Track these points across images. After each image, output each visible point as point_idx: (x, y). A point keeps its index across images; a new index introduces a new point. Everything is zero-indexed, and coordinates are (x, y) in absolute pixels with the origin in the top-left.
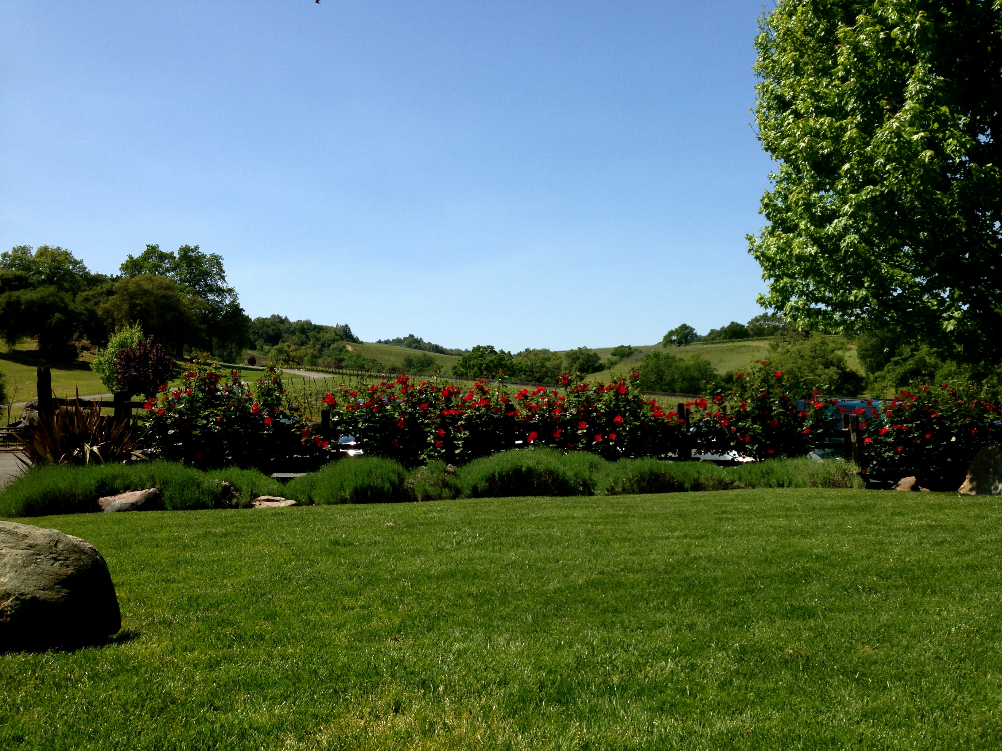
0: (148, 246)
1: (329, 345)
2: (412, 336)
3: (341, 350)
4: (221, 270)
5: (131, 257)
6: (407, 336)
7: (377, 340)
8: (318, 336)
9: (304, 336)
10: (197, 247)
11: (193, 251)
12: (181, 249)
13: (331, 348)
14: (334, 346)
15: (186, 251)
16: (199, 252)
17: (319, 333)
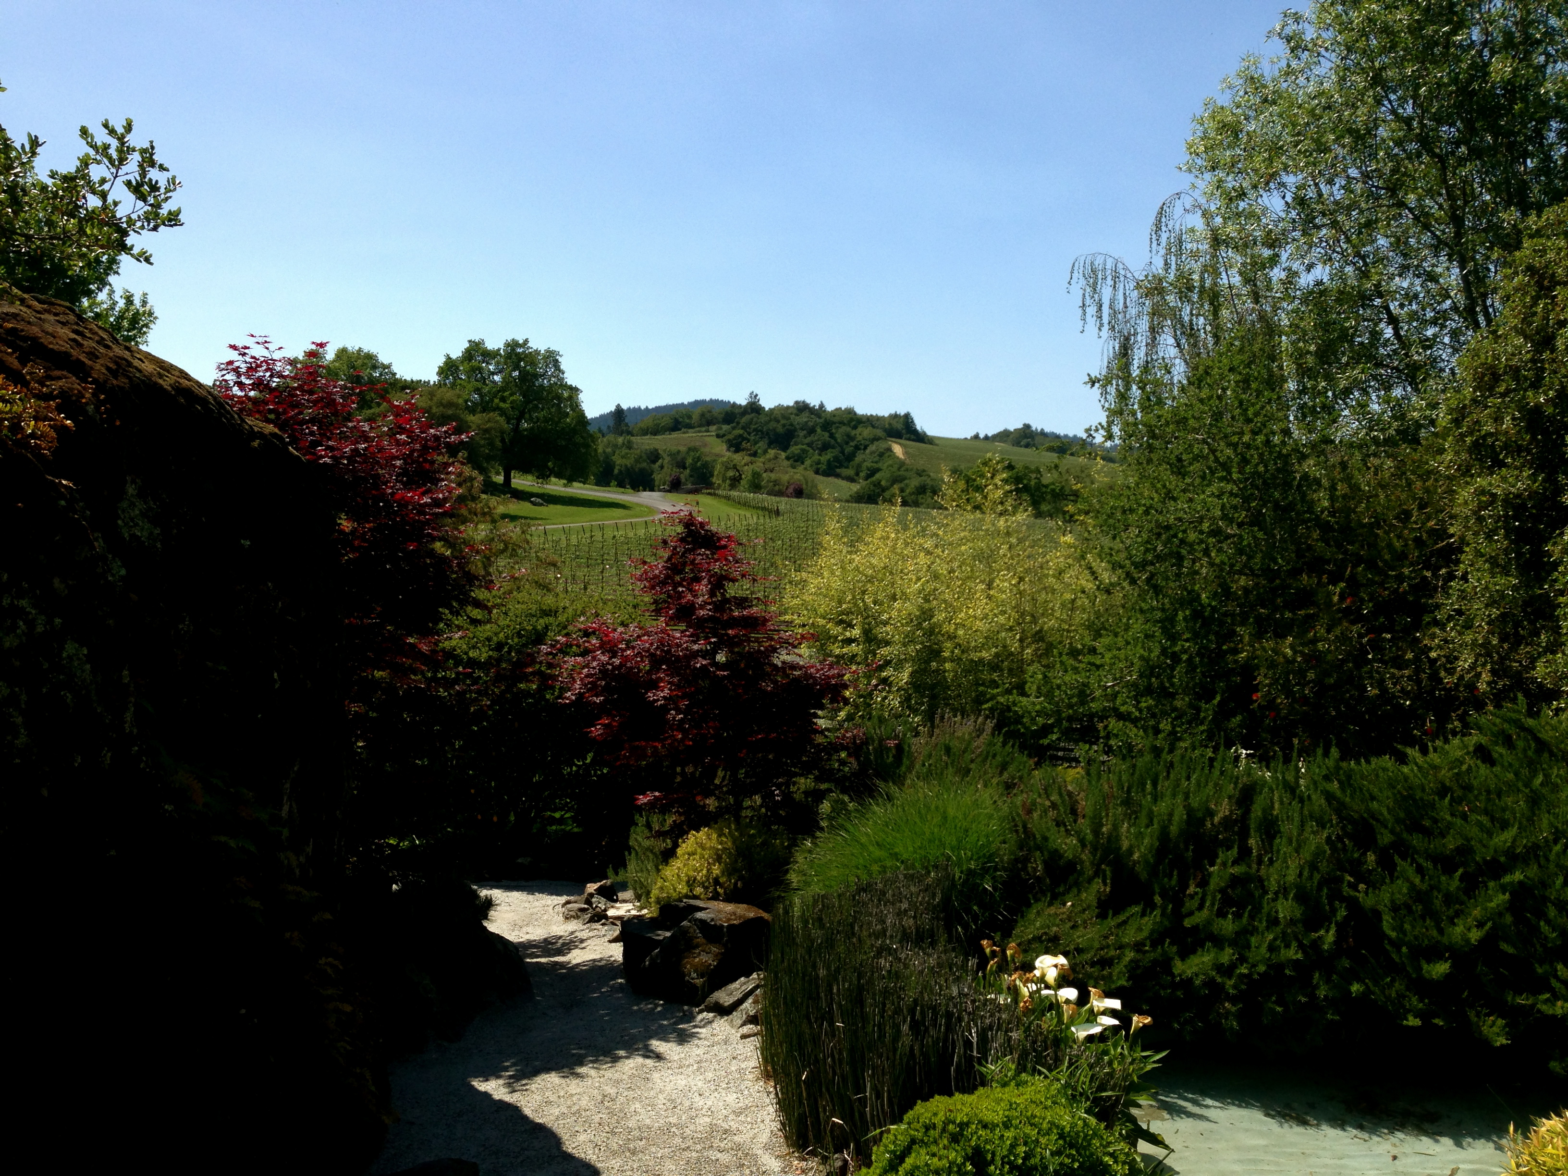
0: (470, 341)
1: (866, 448)
2: (1027, 427)
3: (881, 455)
4: (560, 370)
5: (448, 357)
6: (1020, 426)
7: (973, 434)
8: (853, 433)
9: (827, 434)
10: (526, 341)
11: (520, 346)
12: (507, 345)
13: (868, 451)
14: (872, 448)
15: (513, 345)
16: (529, 348)
17: (855, 428)
